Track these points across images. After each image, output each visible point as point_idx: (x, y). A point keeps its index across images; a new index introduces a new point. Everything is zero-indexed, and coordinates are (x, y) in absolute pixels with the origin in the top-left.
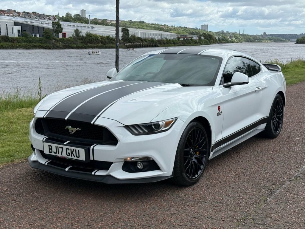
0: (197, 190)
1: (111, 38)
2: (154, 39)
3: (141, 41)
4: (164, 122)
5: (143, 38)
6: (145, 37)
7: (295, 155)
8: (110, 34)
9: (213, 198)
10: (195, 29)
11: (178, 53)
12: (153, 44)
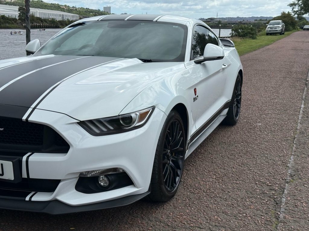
0: (180, 207)
1: (7, 17)
2: (55, 20)
3: (40, 22)
4: (138, 114)
5: (42, 18)
6: (44, 17)
7: (270, 145)
8: (5, 13)
9: (207, 220)
10: (98, 11)
11: (126, 19)
12: (54, 25)
